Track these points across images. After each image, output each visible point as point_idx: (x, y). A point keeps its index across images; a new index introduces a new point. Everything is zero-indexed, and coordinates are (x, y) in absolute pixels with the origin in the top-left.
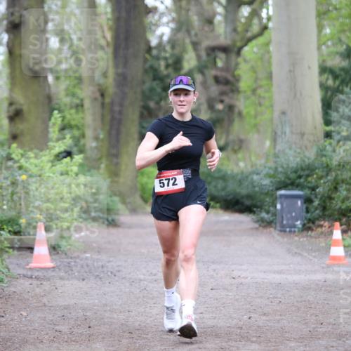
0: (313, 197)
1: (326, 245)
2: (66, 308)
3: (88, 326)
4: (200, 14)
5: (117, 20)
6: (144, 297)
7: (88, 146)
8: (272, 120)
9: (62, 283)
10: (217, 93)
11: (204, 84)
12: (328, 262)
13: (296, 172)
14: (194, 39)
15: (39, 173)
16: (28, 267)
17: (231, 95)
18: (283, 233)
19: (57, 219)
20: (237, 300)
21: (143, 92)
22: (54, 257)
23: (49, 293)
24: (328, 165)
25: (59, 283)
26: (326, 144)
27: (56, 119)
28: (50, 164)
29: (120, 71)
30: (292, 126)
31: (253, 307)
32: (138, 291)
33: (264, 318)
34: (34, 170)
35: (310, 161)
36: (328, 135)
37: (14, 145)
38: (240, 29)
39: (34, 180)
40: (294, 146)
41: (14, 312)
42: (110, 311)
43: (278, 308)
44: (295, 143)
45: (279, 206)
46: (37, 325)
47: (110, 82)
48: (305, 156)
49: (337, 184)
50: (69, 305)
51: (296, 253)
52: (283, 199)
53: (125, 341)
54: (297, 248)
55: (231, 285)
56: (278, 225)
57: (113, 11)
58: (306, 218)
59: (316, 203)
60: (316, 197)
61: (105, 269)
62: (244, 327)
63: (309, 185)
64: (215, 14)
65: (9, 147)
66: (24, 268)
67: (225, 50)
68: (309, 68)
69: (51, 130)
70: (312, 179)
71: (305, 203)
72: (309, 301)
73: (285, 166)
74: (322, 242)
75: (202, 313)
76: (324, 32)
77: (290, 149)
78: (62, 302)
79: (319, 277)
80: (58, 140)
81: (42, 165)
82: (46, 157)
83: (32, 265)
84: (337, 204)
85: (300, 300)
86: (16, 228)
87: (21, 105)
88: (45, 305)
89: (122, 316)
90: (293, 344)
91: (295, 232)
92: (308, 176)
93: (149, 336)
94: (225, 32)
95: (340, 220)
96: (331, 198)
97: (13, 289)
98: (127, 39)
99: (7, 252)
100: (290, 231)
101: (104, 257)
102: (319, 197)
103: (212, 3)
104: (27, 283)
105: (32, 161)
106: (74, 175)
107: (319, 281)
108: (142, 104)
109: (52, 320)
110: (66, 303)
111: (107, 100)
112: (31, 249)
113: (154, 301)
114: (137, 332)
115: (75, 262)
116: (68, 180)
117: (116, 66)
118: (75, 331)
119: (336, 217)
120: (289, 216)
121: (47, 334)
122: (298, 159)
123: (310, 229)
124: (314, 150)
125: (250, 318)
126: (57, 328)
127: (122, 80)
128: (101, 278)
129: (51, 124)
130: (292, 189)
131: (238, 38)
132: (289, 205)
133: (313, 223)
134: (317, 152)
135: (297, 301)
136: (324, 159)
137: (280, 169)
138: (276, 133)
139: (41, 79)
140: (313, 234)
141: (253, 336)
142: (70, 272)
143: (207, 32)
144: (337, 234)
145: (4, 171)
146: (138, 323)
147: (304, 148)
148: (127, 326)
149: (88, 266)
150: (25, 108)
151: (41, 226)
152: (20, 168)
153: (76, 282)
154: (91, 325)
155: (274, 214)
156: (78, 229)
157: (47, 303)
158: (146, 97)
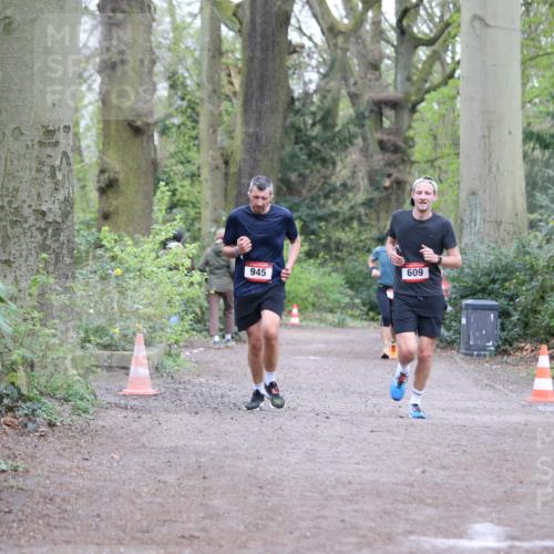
0: (511, 309)
1: (528, 375)
2: (173, 450)
3: (202, 476)
4: (361, 56)
5: (250, 60)
6: (279, 439)
7: (204, 232)
8: (456, 203)
9: (168, 416)
10: (382, 163)
11: (365, 151)
12: (530, 398)
13: (488, 275)
14: (353, 89)
15: (139, 266)
16: (121, 393)
17: (401, 167)
18: (468, 357)
19: (162, 329)
20: (406, 447)
21: (282, 161)
22: (157, 381)
23: (150, 430)
24: (532, 266)
25: (163, 416)
26: (531, 236)
27: (163, 192)
28: (154, 254)
29: (251, 130)
30: (485, 211)
31: (428, 458)
32: (271, 431)
33: (443, 472)
34: (133, 262)
35: (509, 260)
36: (533, 225)
37: (105, 228)
38: (415, 78)
39: (132, 275)
40: (486, 239)
41: (103, 454)
42: (232, 456)
43: (463, 460)
44: (489, 235)
45: (464, 321)
46: (133, 472)
47: (237, 145)
48: (501, 253)
49: (544, 292)
50: (176, 447)
51: (486, 385)
52: (470, 311)
53: (252, 499)
54: (488, 379)
55: (398, 426)
56: (462, 346)
57: (244, 48)
58: (500, 338)
59: (515, 318)
60: (515, 310)
61: (226, 400)
62: (415, 484)
63: (506, 293)
64: (382, 56)
65: (99, 230)
66: (116, 395)
67: (394, 105)
68: (510, 132)
69: (155, 208)
70: (511, 285)
71: (500, 317)
72: (504, 451)
73: (474, 266)
74: (522, 371)
75: (358, 463)
76: (530, 85)
77: (482, 243)
78: (166, 443)
79: (519, 418)
80: (165, 222)
81: (143, 255)
82: (149, 244)
83: (127, 391)
84: (544, 319)
85: (491, 449)
86: (106, 340)
87: (116, 172)
88: (144, 446)
89: (248, 465)
90: (482, 509)
91: (485, 356)
92: (505, 280)
93: (286, 493)
94: (395, 81)
95: (547, 342)
96: (535, 312)
97: (101, 423)
98: (261, 87)
99: (93, 372)
100: (478, 355)
101: (224, 383)
102: (520, 309)
103: (378, 42)
104: (119, 415)
105: (129, 249)
106: (186, 272)
107: (518, 423)
108: (280, 175)
109: (153, 467)
110: (173, 444)
111: (233, 169)
112: (126, 368)
113: (293, 445)
114: (269, 487)
115: (185, 389)
116: (177, 276)
117: (246, 123)
118: (185, 482)
119: (542, 336)
120: (477, 334)
121: (147, 485)
122: (493, 257)
123: (505, 352)
124: (514, 245)
125: (423, 472)
126: (160, 477)
127: (254, 143)
128: (220, 412)
129: (155, 200)
130: (483, 298)
131: (413, 89)
132: (479, 319)
133: (511, 345)
134: (518, 247)
135: (488, 451)
136: (527, 257)
137: (466, 270)
138: (462, 221)
139: (145, 138)
140: (510, 359)
141: (429, 497)
142: (178, 402)
143: (370, 80)
144: (544, 361)
145: (91, 263)
146: (271, 475)
147: (500, 242)
148: (255, 477)
149: (202, 395)
150: (121, 177)
151: (140, 339)
152: (114, 258)
153: (186, 416)
154: (207, 474)
155: (458, 332)
156: (190, 345)
157: (147, 444)
158: (286, 167)
